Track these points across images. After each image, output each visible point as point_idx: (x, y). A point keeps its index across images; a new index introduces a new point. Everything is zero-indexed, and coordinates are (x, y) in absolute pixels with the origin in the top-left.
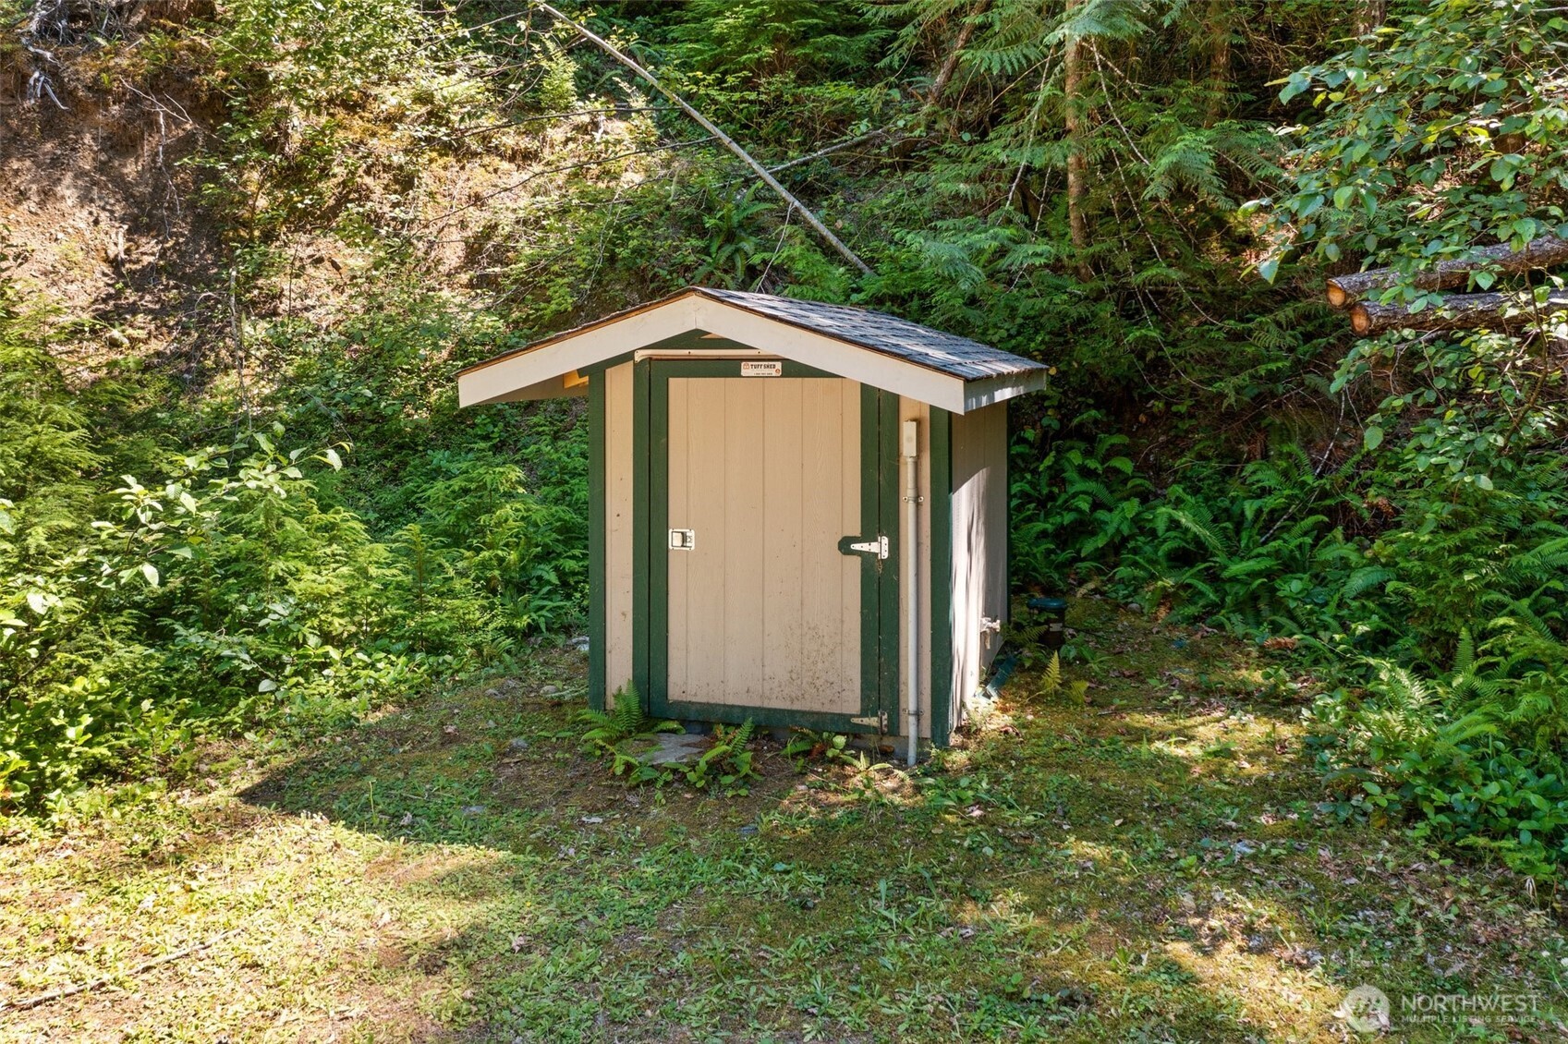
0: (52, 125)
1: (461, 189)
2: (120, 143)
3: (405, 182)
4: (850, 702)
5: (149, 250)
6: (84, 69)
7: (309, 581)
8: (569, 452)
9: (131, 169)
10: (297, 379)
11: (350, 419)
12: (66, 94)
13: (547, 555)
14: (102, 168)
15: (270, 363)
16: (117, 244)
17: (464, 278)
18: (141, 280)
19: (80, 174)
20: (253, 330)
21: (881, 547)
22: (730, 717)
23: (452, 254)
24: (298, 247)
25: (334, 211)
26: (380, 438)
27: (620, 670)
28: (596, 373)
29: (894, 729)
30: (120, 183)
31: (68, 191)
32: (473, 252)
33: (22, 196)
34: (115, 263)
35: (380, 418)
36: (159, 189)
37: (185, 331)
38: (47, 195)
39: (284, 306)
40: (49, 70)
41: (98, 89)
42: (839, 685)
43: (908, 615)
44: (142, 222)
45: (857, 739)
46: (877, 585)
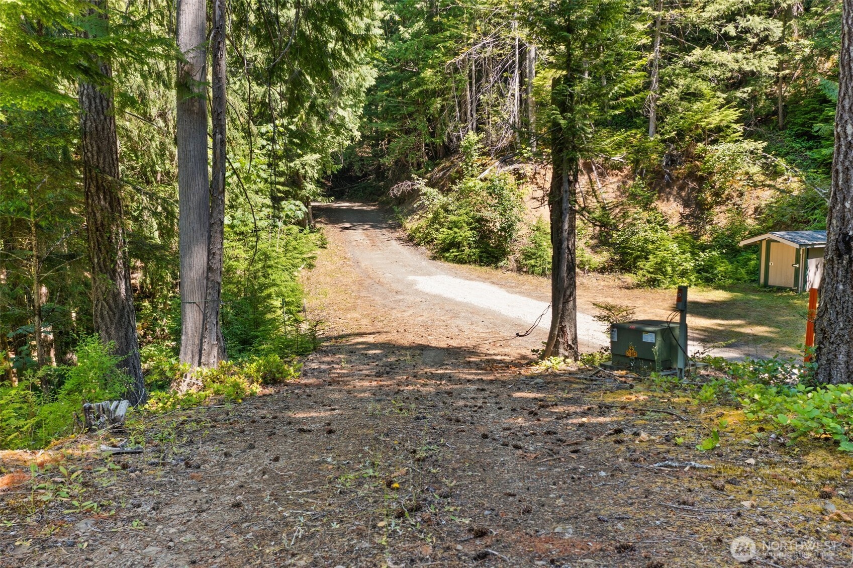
0: (669, 185)
1: (754, 195)
2: (681, 188)
3: (741, 194)
4: (792, 286)
5: (687, 211)
6: (675, 173)
7: (720, 269)
9: (683, 194)
10: (716, 238)
11: (727, 246)
12: (672, 179)
14: (678, 194)
15: (711, 234)
16: (681, 210)
17: (753, 216)
18: (687, 217)
19: (674, 195)
20: (708, 227)
21: (797, 266)
22: (775, 287)
23: (751, 211)
24: (717, 209)
25: (725, 201)
26: (732, 249)
27: (762, 281)
28: (761, 241)
29: (798, 289)
30: (681, 196)
31: (672, 199)
32: (756, 209)
33: (664, 201)
34: (681, 214)
35: (732, 245)
36: (689, 197)
37: (695, 228)
38: (668, 200)
39: (714, 222)
40: (669, 174)
41: (678, 178)
42: (791, 284)
43: (800, 275)
44: (686, 205)
45: (791, 290)
46: (797, 271)
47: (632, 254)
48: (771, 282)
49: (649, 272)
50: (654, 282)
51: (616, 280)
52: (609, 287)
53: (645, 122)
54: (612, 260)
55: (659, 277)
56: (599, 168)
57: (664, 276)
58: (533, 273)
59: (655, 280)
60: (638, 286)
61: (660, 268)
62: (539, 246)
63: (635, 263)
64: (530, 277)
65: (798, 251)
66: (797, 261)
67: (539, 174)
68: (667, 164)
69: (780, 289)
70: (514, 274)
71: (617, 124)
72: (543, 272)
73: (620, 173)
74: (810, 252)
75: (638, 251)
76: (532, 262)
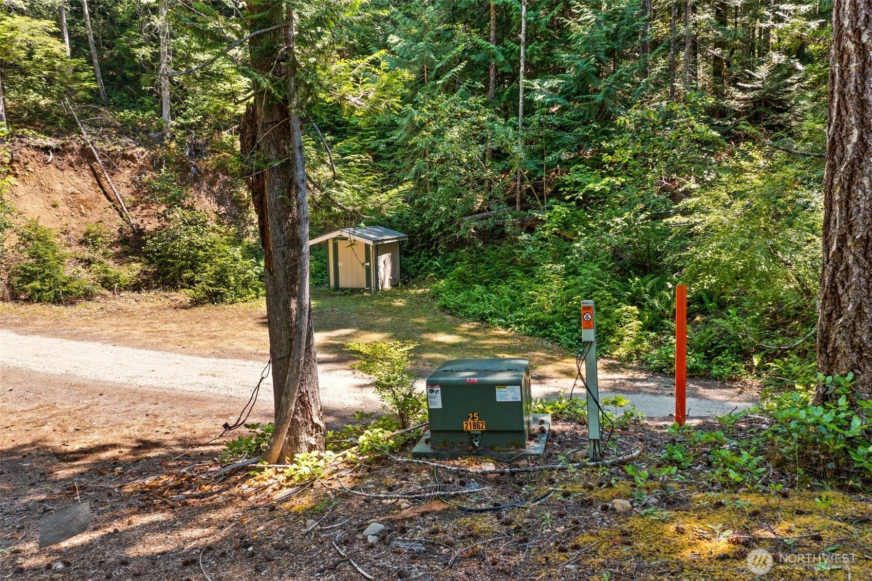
0: (196, 179)
2: (212, 183)
4: (365, 286)
5: (223, 210)
6: (202, 166)
8: (322, 253)
9: (215, 189)
12: (199, 172)
13: (319, 272)
14: (209, 189)
16: (216, 208)
18: (224, 216)
19: (205, 191)
21: (368, 264)
22: (348, 289)
27: (332, 283)
29: (371, 289)
30: (213, 192)
31: (203, 195)
34: (216, 213)
36: (222, 194)
38: (199, 197)
40: (195, 166)
41: (206, 171)
42: (363, 284)
43: (371, 273)
44: (220, 202)
45: (365, 291)
46: (368, 270)
47: (173, 264)
48: (342, 284)
49: (210, 285)
50: (216, 297)
51: (163, 299)
52: (159, 309)
53: (156, 102)
54: (145, 273)
55: (223, 289)
56: (104, 157)
57: (228, 288)
58: (39, 300)
59: (216, 294)
60: (196, 303)
61: (221, 278)
62: (45, 261)
63: (180, 275)
64: (37, 307)
65: (367, 246)
66: (368, 260)
67: (18, 162)
68: (190, 154)
69: (353, 291)
70: (9, 305)
71: (115, 103)
72: (56, 297)
73: (132, 164)
74: (380, 248)
75: (183, 260)
76: (37, 284)
